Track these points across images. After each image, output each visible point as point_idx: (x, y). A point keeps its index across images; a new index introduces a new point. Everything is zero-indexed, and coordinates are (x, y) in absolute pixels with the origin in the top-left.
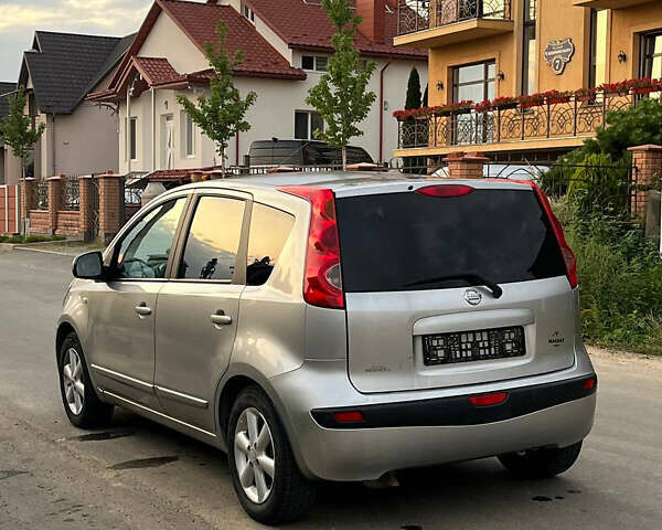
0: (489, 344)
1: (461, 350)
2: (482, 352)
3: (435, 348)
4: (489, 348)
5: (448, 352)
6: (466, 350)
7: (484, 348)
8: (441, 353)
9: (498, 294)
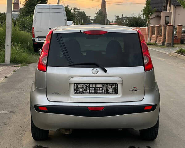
0: (102, 89)
1: (90, 90)
2: (98, 91)
3: (79, 88)
5: (84, 90)
6: (92, 90)
7: (100, 90)
8: (81, 90)
9: (106, 71)
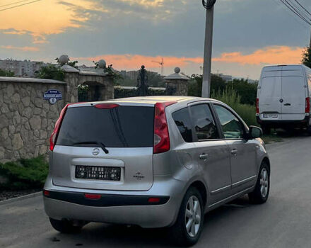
0: (104, 173)
1: (91, 174)
2: (100, 176)
3: (80, 172)
4: (104, 175)
5: (86, 174)
6: (94, 174)
7: (101, 174)
8: (83, 174)
9: (107, 152)
